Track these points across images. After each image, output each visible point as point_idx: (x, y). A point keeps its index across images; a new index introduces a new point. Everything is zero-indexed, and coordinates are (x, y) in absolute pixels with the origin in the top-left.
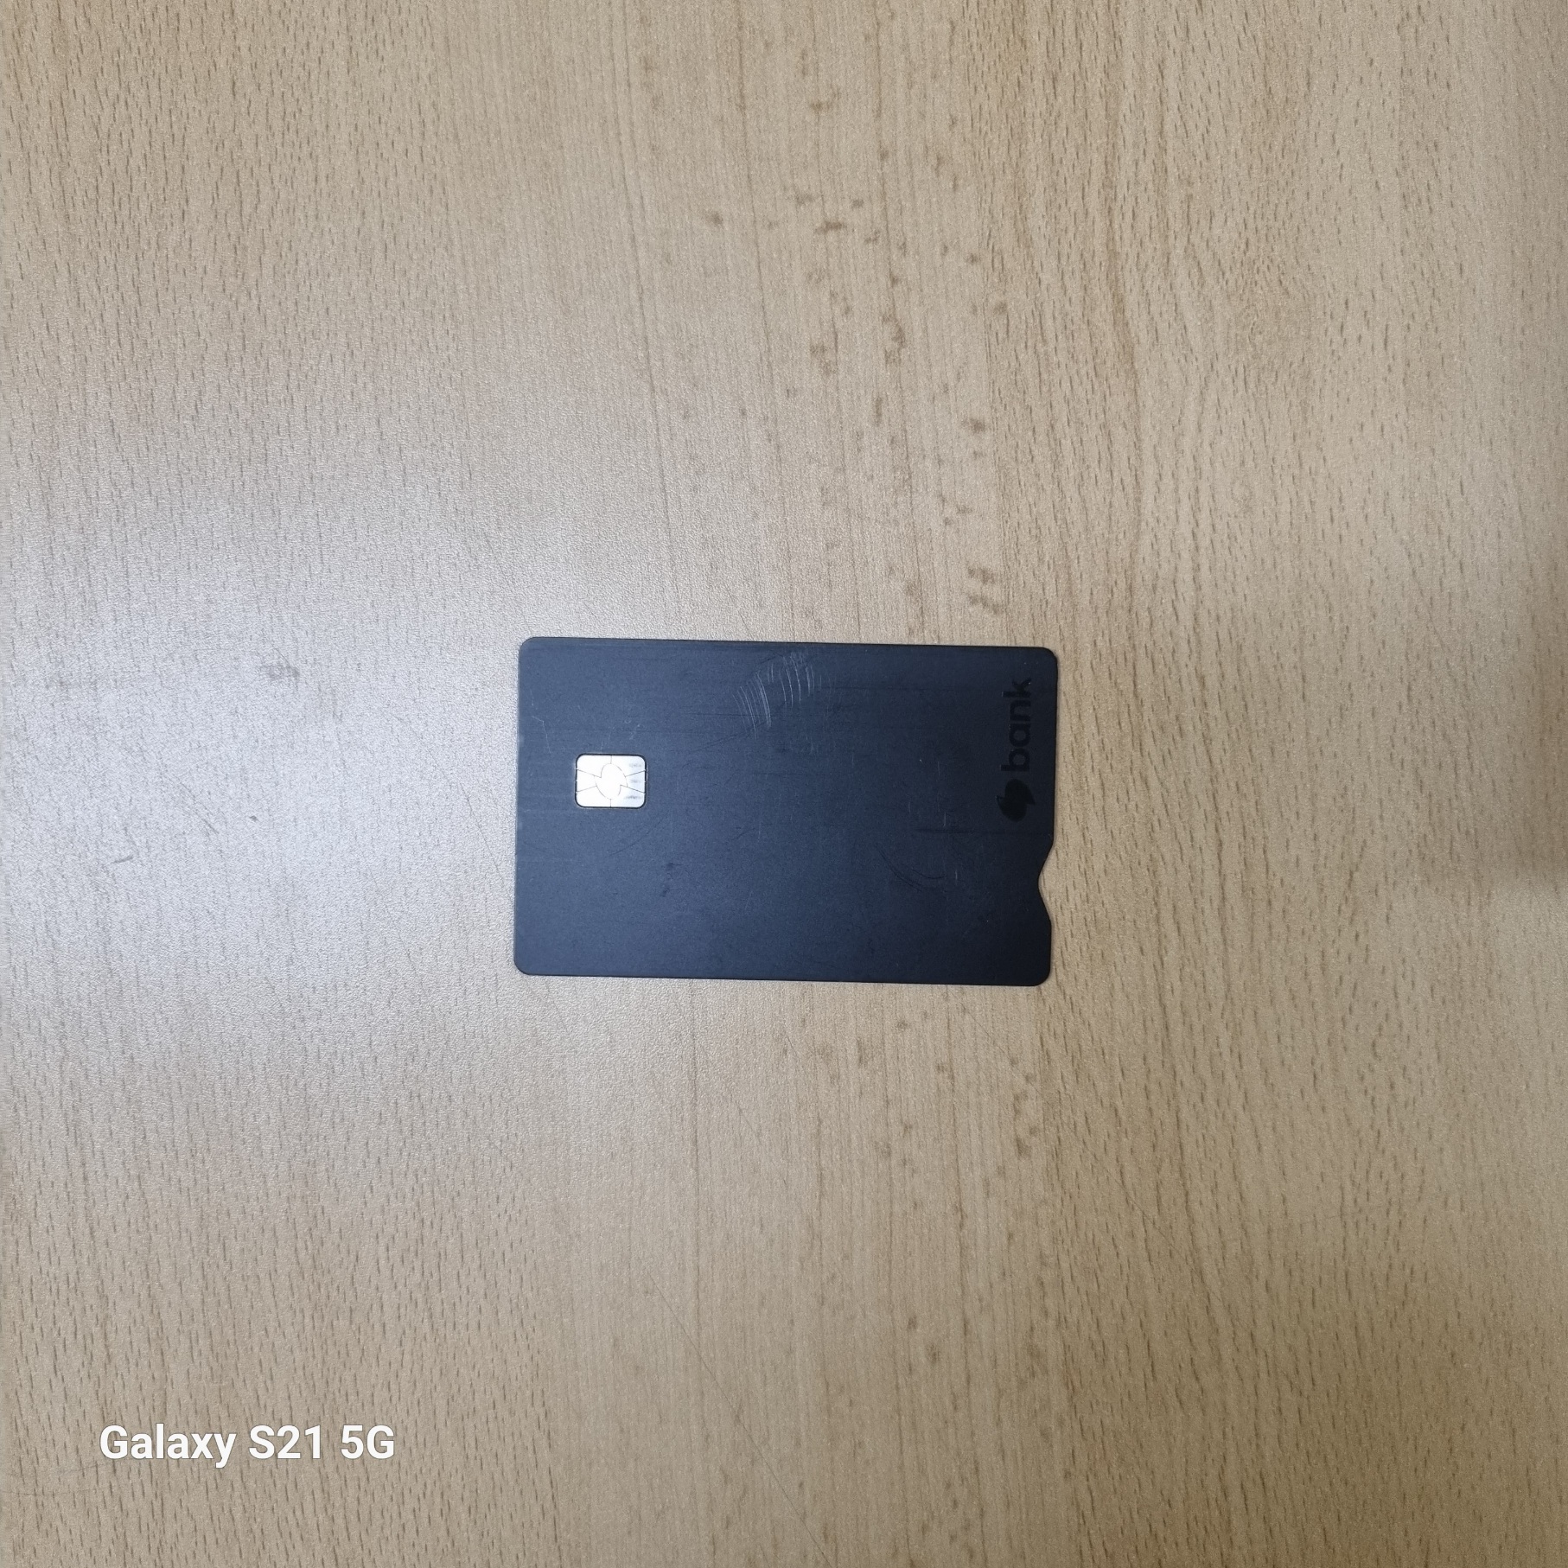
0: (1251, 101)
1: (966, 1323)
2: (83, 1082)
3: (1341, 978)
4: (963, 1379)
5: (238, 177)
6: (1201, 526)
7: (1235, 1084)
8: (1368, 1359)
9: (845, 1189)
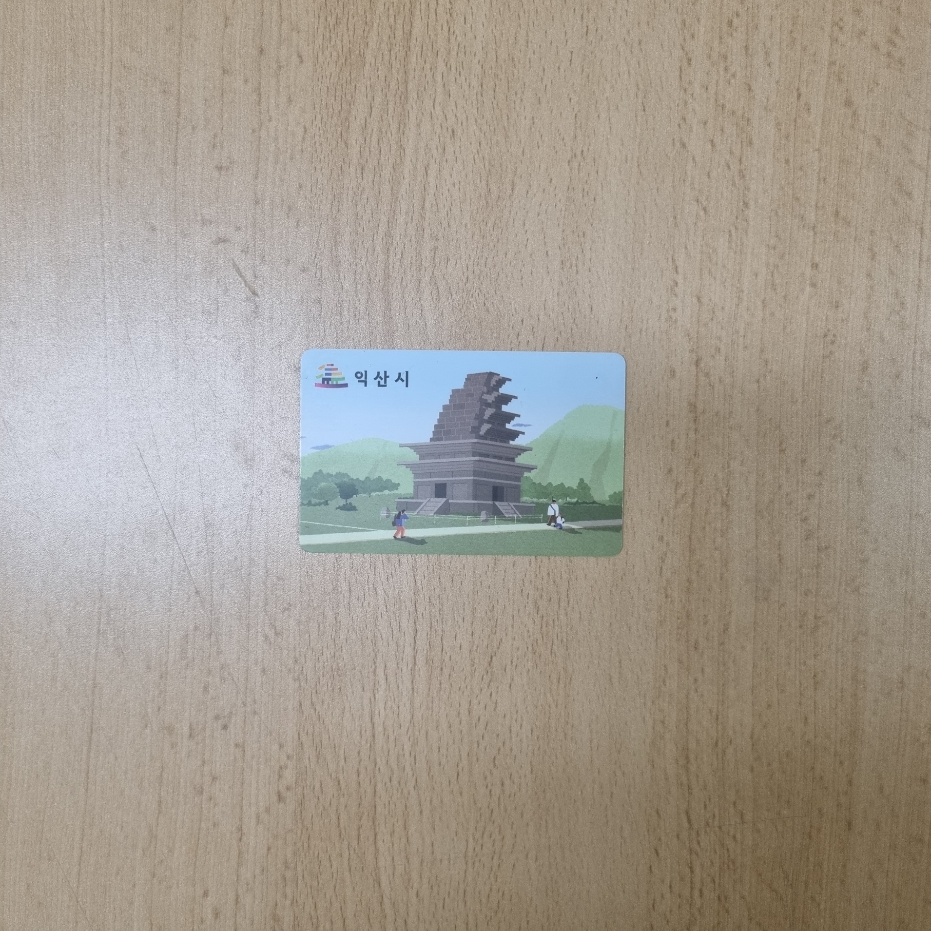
0: (477, 195)
3: (479, 719)
7: (410, 773)
9: (174, 811)
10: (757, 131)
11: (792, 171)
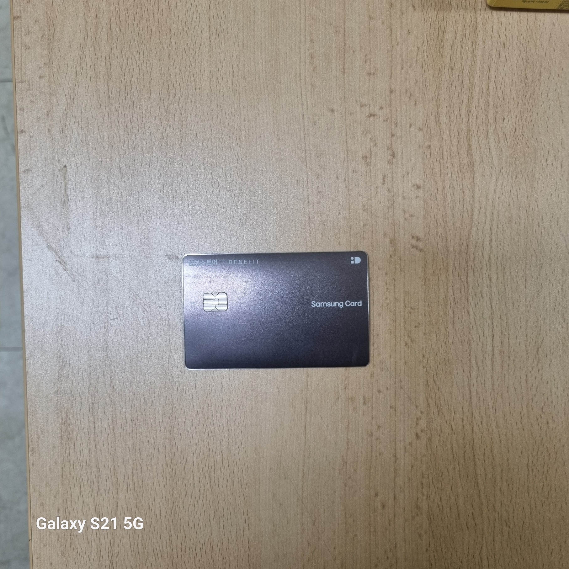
1: (395, 496)
2: (96, 394)
4: (393, 515)
5: (169, 87)
6: (493, 226)
8: (534, 517)
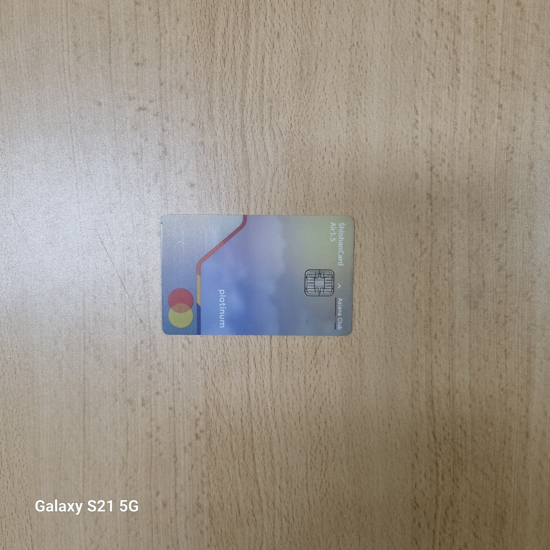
0: (295, 73)
1: (176, 494)
3: (310, 386)
4: (175, 512)
7: (272, 419)
8: (312, 512)
9: (136, 448)
10: (463, 24)
11: (485, 48)
